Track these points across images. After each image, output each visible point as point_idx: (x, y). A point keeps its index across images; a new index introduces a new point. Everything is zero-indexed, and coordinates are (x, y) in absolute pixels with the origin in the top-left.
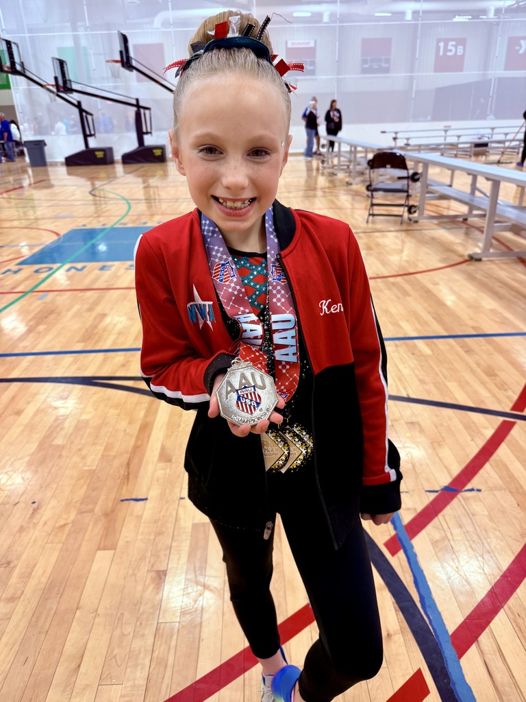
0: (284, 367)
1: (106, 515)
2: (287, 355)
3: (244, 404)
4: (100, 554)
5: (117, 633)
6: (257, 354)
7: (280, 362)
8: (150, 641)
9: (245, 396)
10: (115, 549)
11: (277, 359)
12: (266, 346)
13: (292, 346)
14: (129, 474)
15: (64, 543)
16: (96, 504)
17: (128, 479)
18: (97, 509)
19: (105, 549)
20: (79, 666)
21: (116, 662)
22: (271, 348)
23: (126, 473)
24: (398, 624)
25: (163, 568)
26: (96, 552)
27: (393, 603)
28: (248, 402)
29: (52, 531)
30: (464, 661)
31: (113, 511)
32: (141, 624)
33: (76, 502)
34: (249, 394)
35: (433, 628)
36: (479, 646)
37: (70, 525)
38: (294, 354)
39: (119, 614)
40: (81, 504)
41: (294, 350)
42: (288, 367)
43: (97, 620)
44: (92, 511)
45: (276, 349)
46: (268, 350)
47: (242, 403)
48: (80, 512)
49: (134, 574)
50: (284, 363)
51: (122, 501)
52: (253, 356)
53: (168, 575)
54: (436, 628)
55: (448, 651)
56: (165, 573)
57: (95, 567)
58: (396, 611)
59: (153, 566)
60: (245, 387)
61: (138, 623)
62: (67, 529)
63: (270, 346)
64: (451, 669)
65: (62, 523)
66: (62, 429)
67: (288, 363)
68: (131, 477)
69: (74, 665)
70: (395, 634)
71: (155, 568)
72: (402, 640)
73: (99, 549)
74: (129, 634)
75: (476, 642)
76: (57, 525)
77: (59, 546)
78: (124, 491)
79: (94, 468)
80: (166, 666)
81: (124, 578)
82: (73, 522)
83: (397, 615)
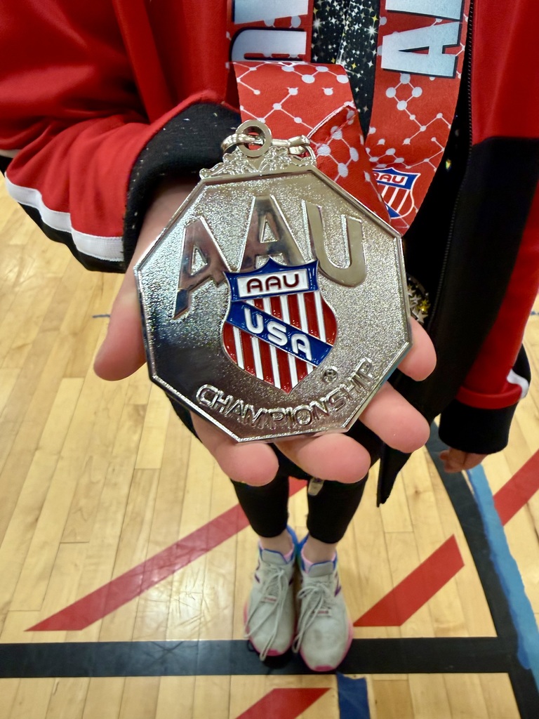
0: (404, 92)
1: (75, 334)
2: (424, 50)
3: (255, 343)
4: (66, 382)
5: (84, 480)
6: (308, 79)
7: (393, 76)
8: (125, 490)
9: (267, 309)
10: (84, 377)
11: (385, 64)
12: (357, 20)
13: (446, 20)
14: (103, 284)
15: (22, 369)
16: (61, 320)
17: (102, 289)
18: (65, 328)
19: (71, 376)
20: (37, 520)
21: (82, 515)
22: (372, 31)
23: (100, 283)
24: (429, 479)
25: (142, 402)
26: (61, 380)
27: (425, 453)
28: (278, 336)
29: (8, 353)
30: (509, 528)
31: (83, 329)
32: (114, 470)
33: (38, 317)
34: (284, 301)
35: (473, 486)
36: (529, 510)
37: (30, 347)
38: (446, 49)
39: (87, 459)
40: (44, 320)
41: (449, 34)
42: (417, 92)
43: (60, 464)
44: (57, 329)
45: (388, 30)
46: (362, 35)
47: (246, 337)
48: (44, 331)
49: (107, 409)
50: (405, 80)
51: (95, 317)
52: (293, 92)
53: (148, 409)
54: (476, 485)
55: (490, 515)
56: (144, 407)
57: (59, 398)
58: (428, 462)
59: (130, 399)
60: (272, 267)
61: (110, 469)
62: (26, 351)
63: (368, 23)
64: (492, 537)
65: (19, 343)
66: (21, 225)
67: (417, 78)
68: (106, 287)
69: (30, 519)
70: (425, 491)
71: (132, 402)
72: (433, 499)
73: (65, 376)
74: (98, 482)
75: (525, 505)
76: (15, 346)
77: (17, 371)
78: (97, 305)
79: (61, 275)
80: (142, 522)
81: (95, 413)
82: (34, 343)
83: (429, 468)
